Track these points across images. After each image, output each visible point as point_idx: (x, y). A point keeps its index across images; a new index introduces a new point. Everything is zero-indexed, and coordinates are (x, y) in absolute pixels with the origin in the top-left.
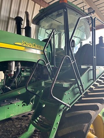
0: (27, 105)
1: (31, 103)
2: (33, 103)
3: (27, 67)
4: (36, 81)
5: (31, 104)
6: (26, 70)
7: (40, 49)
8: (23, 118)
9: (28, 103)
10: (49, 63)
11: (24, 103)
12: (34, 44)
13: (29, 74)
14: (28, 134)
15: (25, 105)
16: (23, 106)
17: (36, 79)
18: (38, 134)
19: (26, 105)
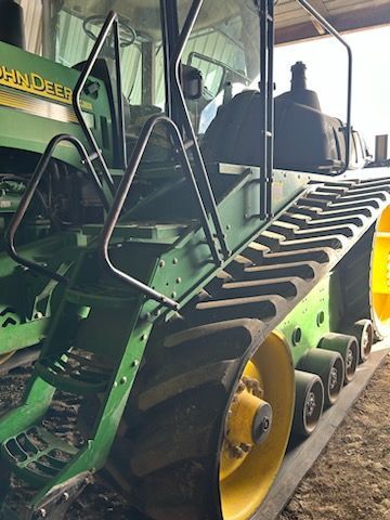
0: (23, 322)
1: (40, 315)
2: (47, 315)
3: (11, 176)
4: (53, 231)
5: (36, 316)
6: (8, 186)
7: (65, 100)
8: (13, 377)
9: (25, 316)
10: (100, 151)
11: (8, 315)
12: (33, 75)
14: (29, 412)
15: (14, 323)
16: (4, 325)
17: (52, 224)
19: (18, 321)
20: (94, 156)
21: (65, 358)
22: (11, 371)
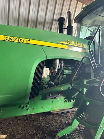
0: (69, 102)
1: (73, 101)
2: (75, 101)
3: (68, 65)
4: (77, 79)
5: (72, 101)
6: (68, 68)
9: (69, 100)
10: (94, 60)
11: (66, 99)
12: (77, 42)
13: (70, 72)
14: (72, 128)
15: (67, 102)
16: (65, 102)
18: (78, 133)
20: (93, 61)
21: (82, 115)
22: (62, 113)
